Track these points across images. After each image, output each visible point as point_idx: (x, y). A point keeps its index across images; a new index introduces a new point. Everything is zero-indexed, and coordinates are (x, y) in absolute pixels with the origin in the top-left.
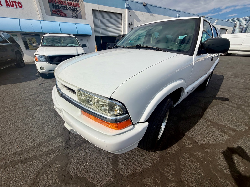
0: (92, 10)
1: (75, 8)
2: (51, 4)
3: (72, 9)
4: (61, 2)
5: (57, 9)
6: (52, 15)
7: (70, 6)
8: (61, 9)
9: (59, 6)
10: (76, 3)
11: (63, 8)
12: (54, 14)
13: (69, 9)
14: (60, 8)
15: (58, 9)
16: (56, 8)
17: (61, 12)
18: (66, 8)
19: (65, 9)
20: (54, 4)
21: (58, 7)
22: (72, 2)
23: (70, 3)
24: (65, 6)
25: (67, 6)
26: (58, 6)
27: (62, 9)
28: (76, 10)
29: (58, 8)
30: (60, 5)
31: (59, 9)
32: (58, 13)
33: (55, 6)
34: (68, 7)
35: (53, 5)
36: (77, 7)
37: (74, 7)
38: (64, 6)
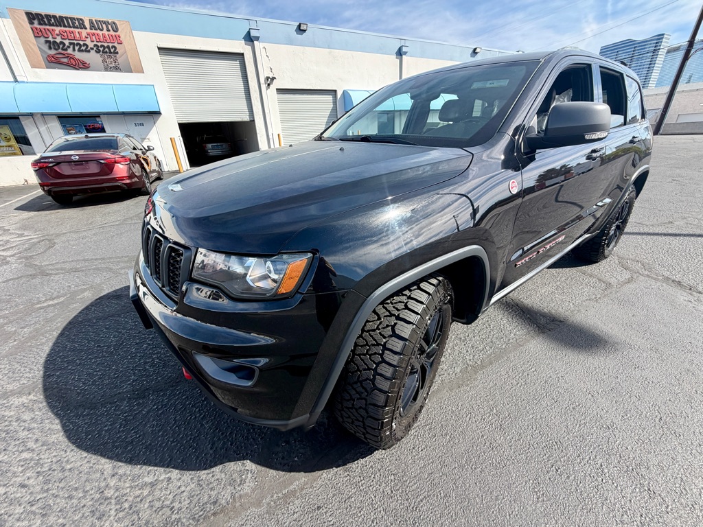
0: (159, 49)
1: (111, 45)
2: (42, 40)
3: (101, 49)
4: (69, 34)
5: (60, 51)
6: (47, 68)
7: (95, 43)
8: (70, 51)
9: (64, 44)
10: (112, 33)
11: (77, 48)
12: (52, 64)
13: (92, 49)
14: (69, 47)
15: (63, 52)
16: (56, 49)
17: (70, 57)
18: (83, 48)
19: (82, 51)
20: (51, 39)
21: (61, 46)
22: (100, 33)
23: (94, 34)
24: (82, 43)
25: (88, 42)
26: (61, 43)
27: (74, 50)
28: (112, 50)
29: (63, 49)
30: (67, 42)
31: (66, 50)
32: (65, 60)
33: (52, 45)
34: (91, 45)
35: (47, 42)
36: (116, 45)
37: (106, 45)
38: (78, 44)
